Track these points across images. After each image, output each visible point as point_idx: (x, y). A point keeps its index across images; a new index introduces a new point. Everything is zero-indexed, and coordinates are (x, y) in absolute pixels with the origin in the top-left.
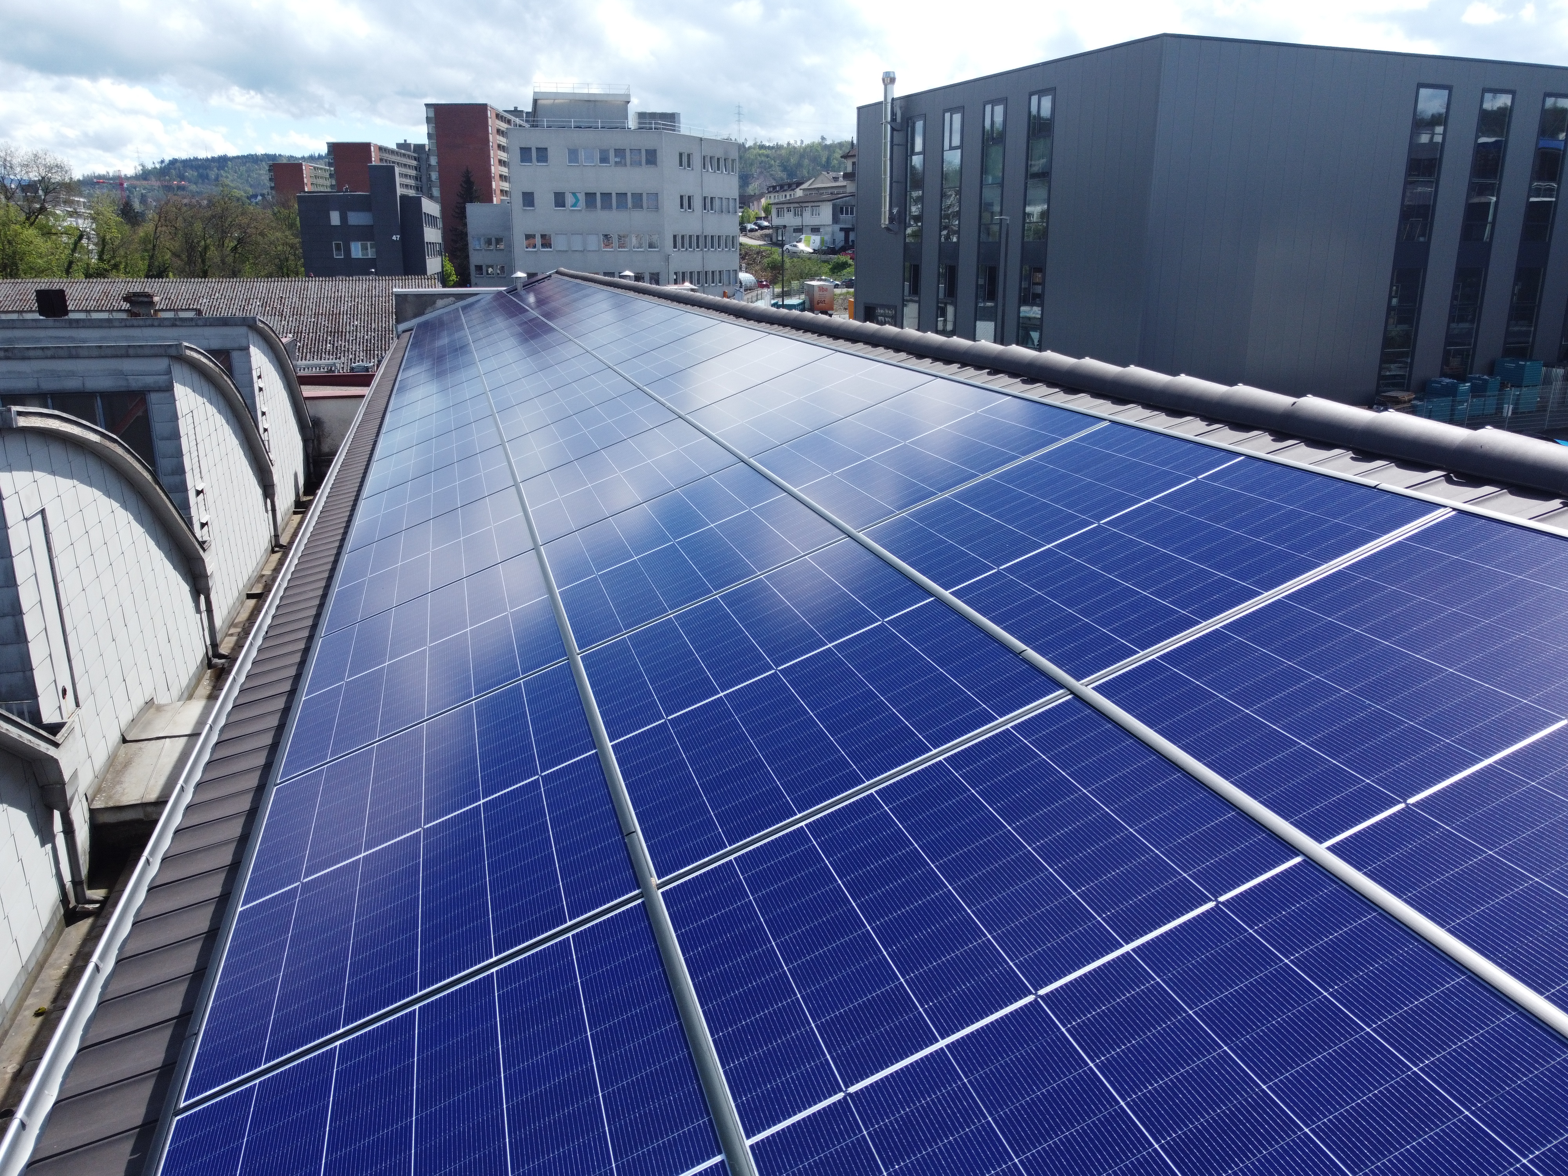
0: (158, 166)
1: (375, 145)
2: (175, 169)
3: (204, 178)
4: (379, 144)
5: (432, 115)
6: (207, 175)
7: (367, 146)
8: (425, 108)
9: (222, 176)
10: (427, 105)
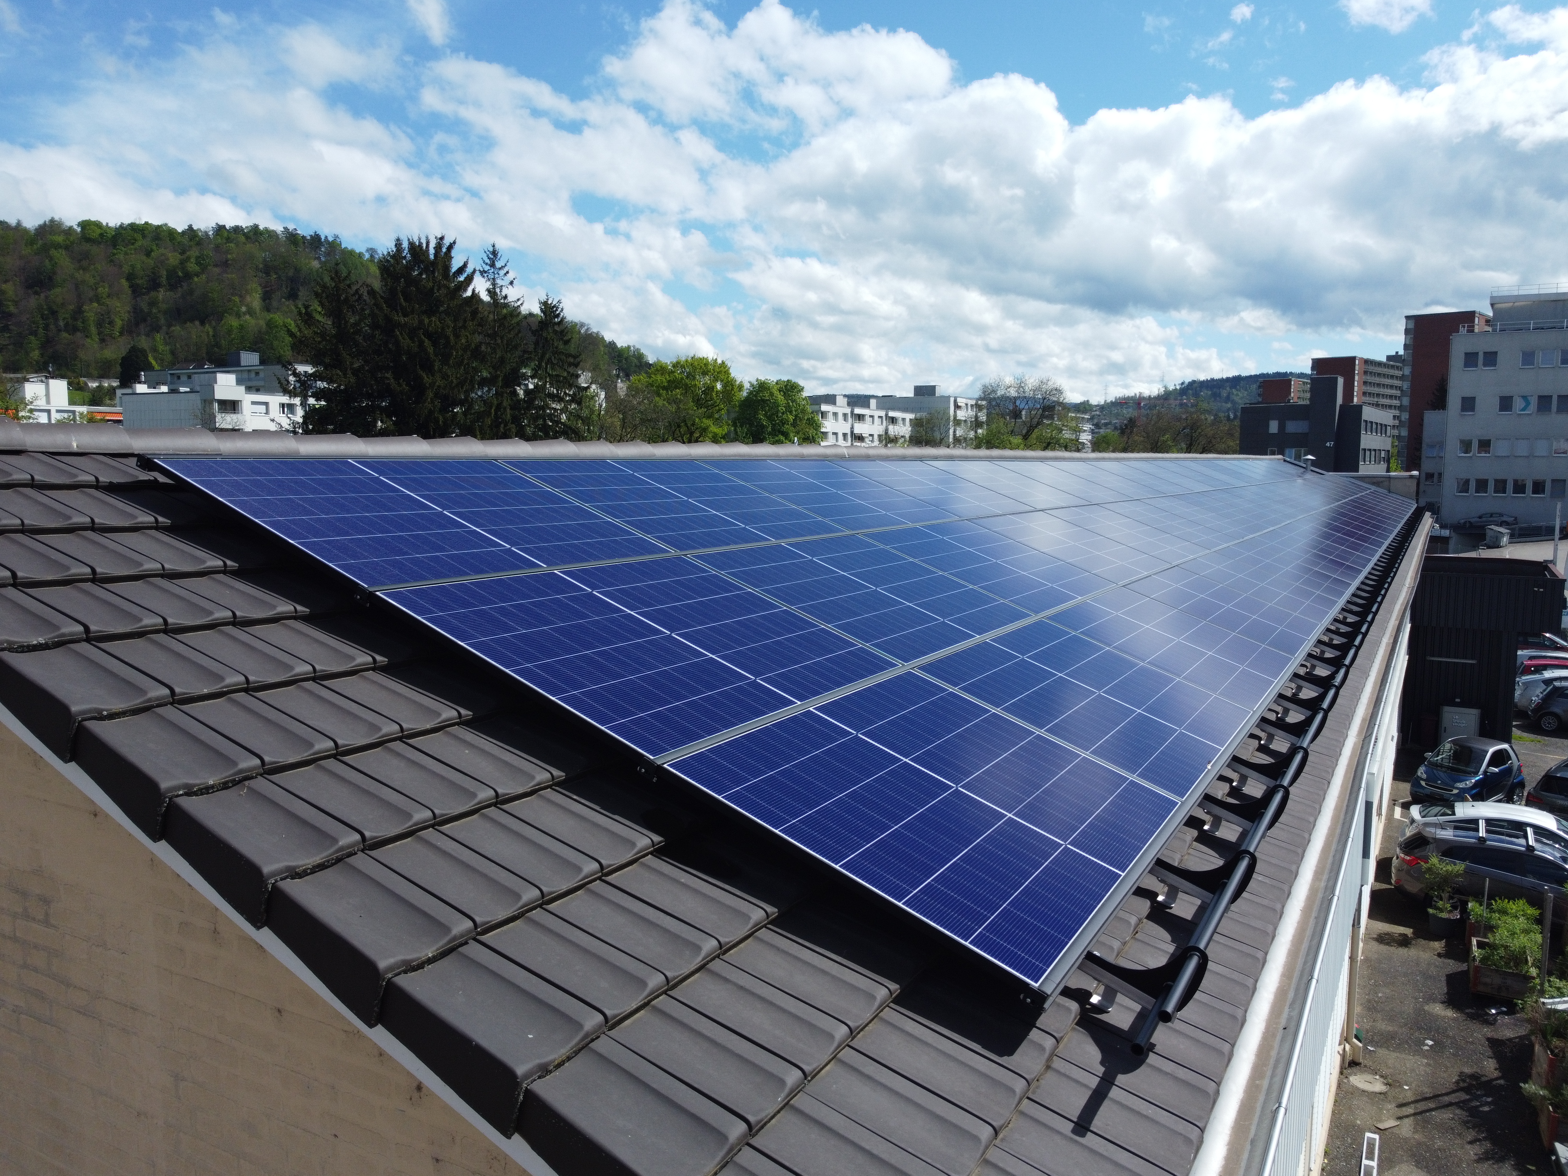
0: (1178, 387)
1: (1361, 359)
2: (1192, 390)
3: (1216, 396)
4: (1365, 357)
5: (1411, 325)
6: (1220, 393)
7: (1352, 359)
8: (1404, 321)
9: (1233, 394)
10: (1407, 318)
